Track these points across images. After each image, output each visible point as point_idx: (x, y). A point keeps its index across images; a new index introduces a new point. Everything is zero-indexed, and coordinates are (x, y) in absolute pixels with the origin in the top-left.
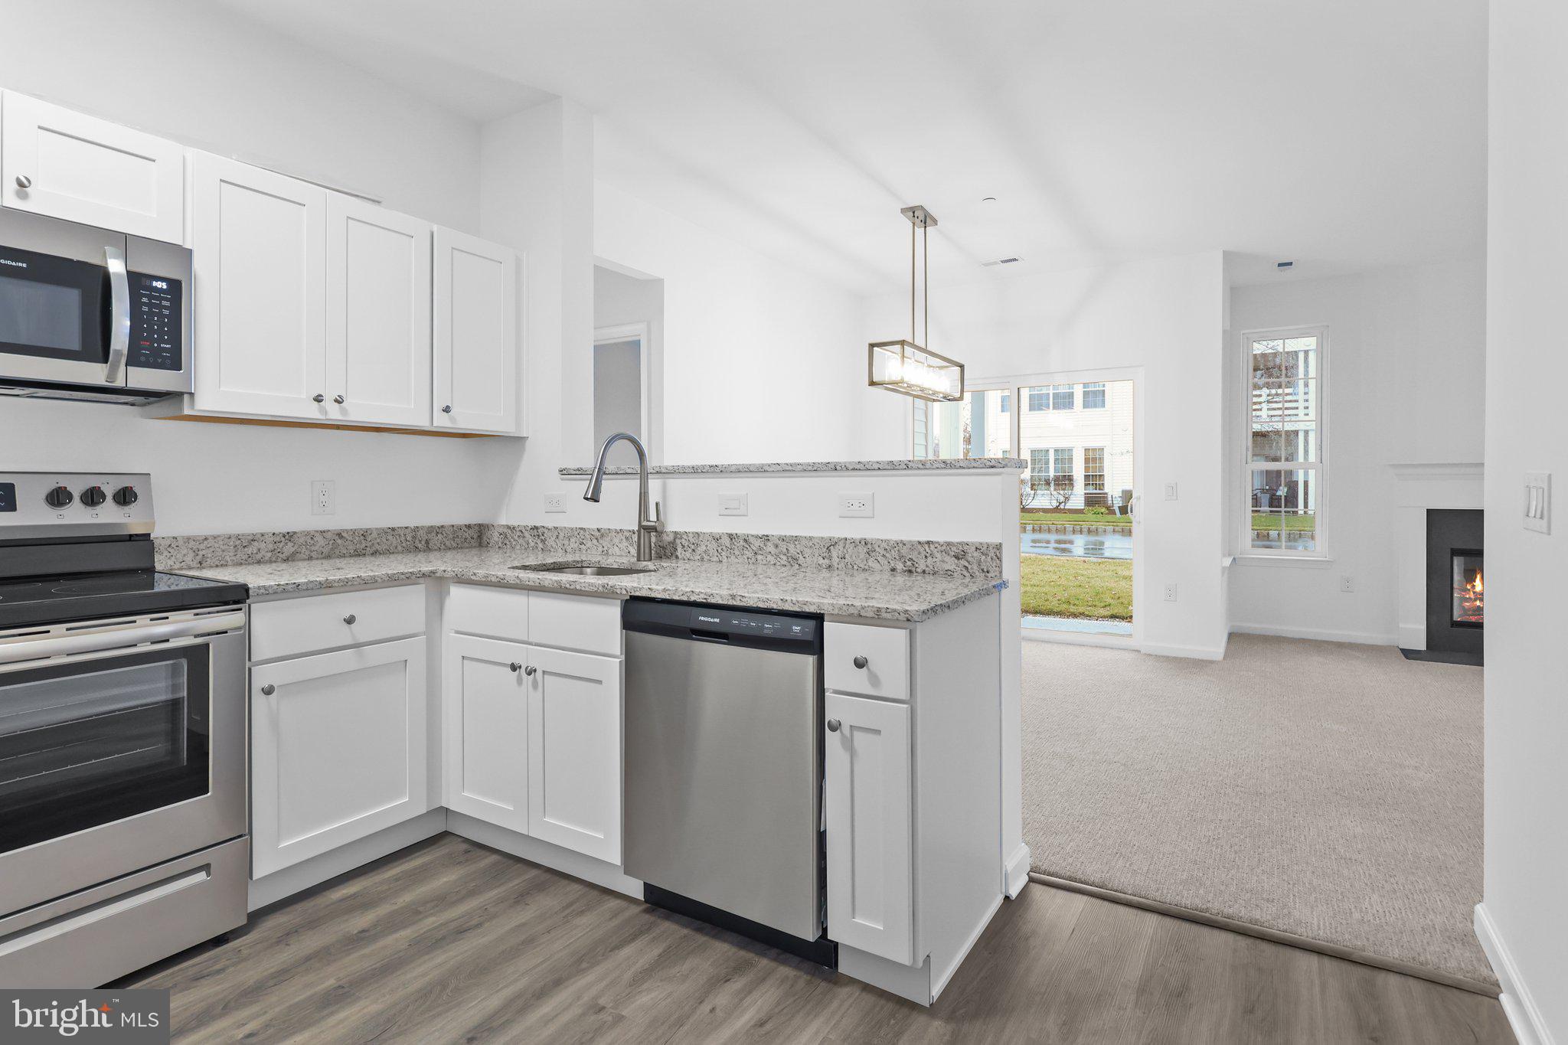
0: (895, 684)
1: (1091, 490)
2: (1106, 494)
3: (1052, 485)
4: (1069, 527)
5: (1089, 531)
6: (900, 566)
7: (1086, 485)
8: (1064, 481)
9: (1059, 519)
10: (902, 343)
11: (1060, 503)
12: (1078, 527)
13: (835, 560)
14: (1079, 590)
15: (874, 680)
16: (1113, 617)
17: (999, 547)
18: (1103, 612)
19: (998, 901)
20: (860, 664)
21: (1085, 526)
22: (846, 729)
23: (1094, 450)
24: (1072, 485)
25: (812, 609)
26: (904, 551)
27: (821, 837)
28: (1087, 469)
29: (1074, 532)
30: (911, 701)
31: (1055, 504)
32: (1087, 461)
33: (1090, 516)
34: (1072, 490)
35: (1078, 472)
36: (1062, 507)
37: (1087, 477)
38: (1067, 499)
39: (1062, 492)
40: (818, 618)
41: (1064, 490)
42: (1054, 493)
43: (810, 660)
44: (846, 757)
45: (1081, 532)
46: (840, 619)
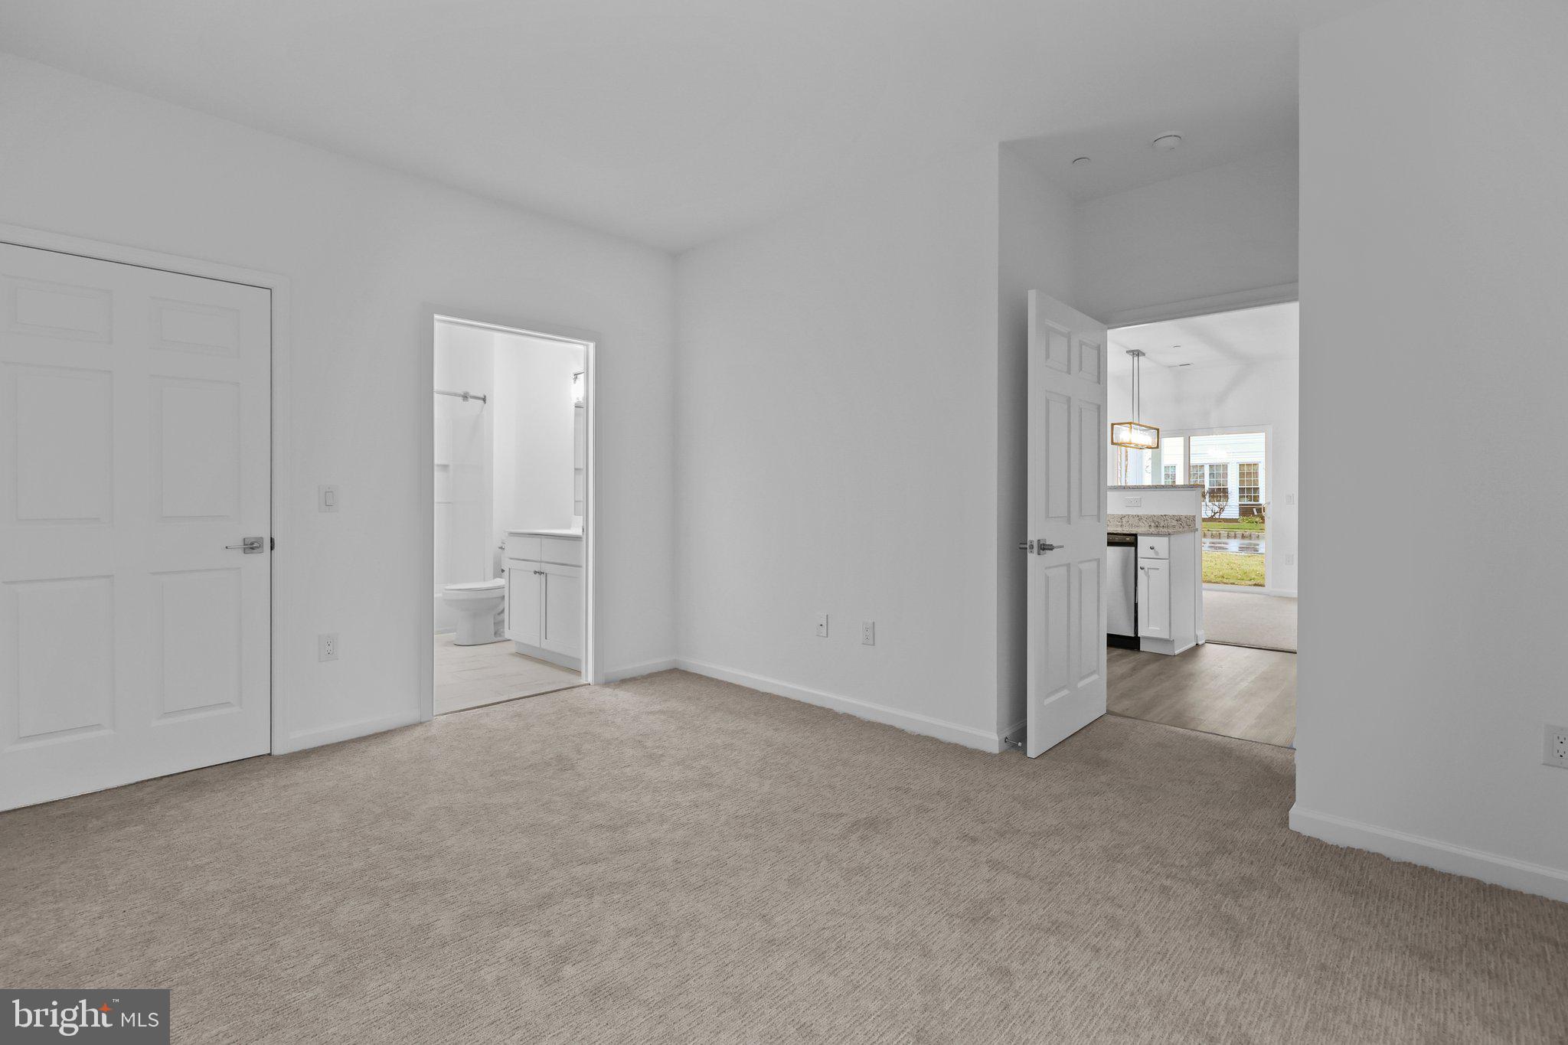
0: (1164, 553)
1: (1246, 502)
2: (1261, 505)
3: (1207, 497)
4: (1224, 533)
5: (1243, 537)
6: (1153, 524)
7: (1240, 497)
8: (1219, 493)
9: (1215, 527)
10: (1130, 423)
11: (1215, 513)
12: (1233, 534)
13: (1124, 523)
14: (1230, 571)
15: (1157, 553)
16: (1255, 585)
17: (1194, 517)
18: (1249, 583)
19: (1194, 644)
20: (1152, 548)
21: (1239, 532)
22: (1146, 569)
23: (1249, 465)
24: (1226, 497)
25: (1134, 533)
26: (1155, 519)
27: (1136, 605)
28: (1241, 482)
29: (1228, 537)
30: (1169, 558)
31: (1210, 514)
32: (1242, 475)
33: (1245, 525)
34: (1227, 501)
35: (1233, 485)
36: (1217, 516)
37: (1242, 490)
38: (1222, 509)
39: (1217, 503)
40: (1135, 535)
41: (1219, 501)
42: (1210, 504)
43: (1133, 548)
44: (1146, 578)
45: (1235, 537)
46: (1142, 535)
